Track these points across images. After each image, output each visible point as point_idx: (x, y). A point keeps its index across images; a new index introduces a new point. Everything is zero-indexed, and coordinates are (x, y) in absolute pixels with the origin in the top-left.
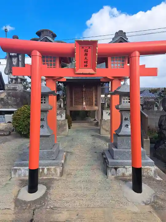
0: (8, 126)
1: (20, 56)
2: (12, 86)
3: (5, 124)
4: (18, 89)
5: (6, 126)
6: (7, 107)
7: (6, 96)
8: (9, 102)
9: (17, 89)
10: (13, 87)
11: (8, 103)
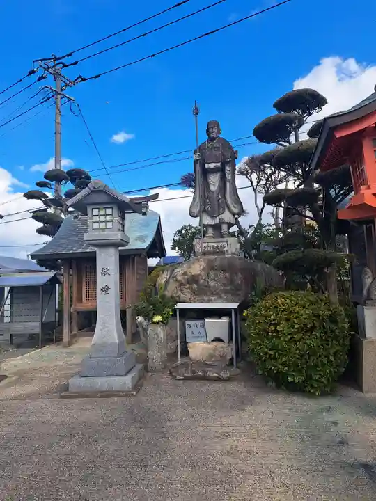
0: (215, 351)
1: (228, 168)
2: (212, 244)
3: (205, 345)
4: (227, 251)
5: (209, 349)
6: (206, 298)
7: (204, 269)
8: (212, 284)
9: (226, 249)
10: (215, 245)
11: (208, 286)
